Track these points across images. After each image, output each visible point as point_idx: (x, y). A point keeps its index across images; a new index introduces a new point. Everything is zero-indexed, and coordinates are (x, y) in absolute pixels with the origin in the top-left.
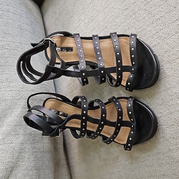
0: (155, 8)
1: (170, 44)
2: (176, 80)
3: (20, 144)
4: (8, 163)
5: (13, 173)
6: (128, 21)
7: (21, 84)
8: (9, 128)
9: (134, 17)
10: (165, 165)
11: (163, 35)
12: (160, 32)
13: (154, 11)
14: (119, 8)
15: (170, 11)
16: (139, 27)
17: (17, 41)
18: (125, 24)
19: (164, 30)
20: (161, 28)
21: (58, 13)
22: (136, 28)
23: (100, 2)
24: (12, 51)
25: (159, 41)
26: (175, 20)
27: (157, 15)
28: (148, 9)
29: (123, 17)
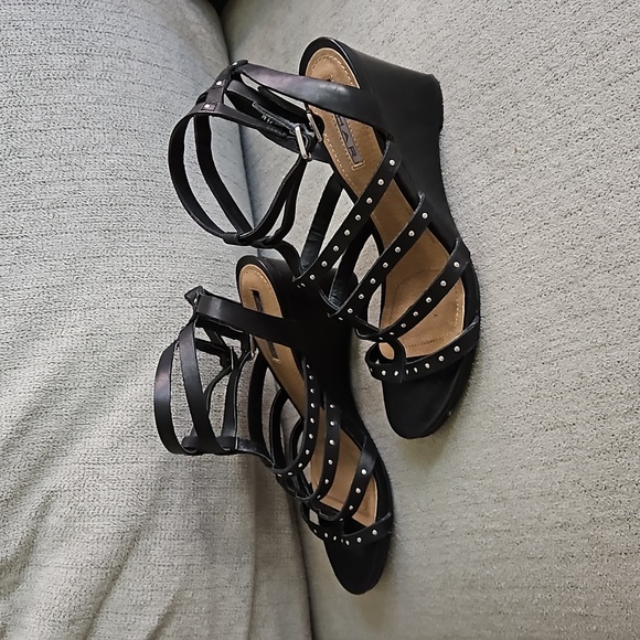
0: (575, 97)
1: (612, 217)
2: (621, 326)
3: (159, 465)
4: (125, 519)
5: (140, 547)
6: (496, 124)
7: (165, 286)
8: (129, 418)
9: (513, 113)
10: (578, 561)
11: (594, 187)
12: (587, 174)
13: (573, 107)
14: (470, 78)
15: (618, 116)
16: (526, 149)
17: (153, 154)
18: (485, 130)
19: (597, 170)
20: (591, 163)
21: (282, 51)
22: (518, 149)
23: (414, 46)
24: (140, 185)
25: (583, 202)
26: (632, 146)
27: (580, 122)
28: (557, 98)
29: (480, 107)
